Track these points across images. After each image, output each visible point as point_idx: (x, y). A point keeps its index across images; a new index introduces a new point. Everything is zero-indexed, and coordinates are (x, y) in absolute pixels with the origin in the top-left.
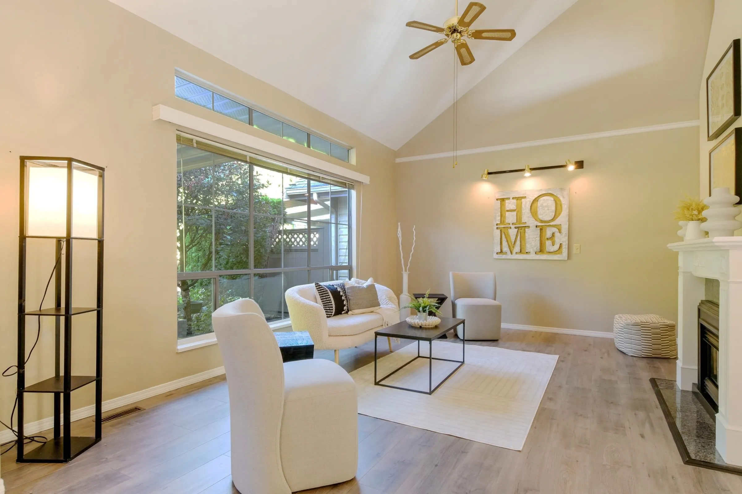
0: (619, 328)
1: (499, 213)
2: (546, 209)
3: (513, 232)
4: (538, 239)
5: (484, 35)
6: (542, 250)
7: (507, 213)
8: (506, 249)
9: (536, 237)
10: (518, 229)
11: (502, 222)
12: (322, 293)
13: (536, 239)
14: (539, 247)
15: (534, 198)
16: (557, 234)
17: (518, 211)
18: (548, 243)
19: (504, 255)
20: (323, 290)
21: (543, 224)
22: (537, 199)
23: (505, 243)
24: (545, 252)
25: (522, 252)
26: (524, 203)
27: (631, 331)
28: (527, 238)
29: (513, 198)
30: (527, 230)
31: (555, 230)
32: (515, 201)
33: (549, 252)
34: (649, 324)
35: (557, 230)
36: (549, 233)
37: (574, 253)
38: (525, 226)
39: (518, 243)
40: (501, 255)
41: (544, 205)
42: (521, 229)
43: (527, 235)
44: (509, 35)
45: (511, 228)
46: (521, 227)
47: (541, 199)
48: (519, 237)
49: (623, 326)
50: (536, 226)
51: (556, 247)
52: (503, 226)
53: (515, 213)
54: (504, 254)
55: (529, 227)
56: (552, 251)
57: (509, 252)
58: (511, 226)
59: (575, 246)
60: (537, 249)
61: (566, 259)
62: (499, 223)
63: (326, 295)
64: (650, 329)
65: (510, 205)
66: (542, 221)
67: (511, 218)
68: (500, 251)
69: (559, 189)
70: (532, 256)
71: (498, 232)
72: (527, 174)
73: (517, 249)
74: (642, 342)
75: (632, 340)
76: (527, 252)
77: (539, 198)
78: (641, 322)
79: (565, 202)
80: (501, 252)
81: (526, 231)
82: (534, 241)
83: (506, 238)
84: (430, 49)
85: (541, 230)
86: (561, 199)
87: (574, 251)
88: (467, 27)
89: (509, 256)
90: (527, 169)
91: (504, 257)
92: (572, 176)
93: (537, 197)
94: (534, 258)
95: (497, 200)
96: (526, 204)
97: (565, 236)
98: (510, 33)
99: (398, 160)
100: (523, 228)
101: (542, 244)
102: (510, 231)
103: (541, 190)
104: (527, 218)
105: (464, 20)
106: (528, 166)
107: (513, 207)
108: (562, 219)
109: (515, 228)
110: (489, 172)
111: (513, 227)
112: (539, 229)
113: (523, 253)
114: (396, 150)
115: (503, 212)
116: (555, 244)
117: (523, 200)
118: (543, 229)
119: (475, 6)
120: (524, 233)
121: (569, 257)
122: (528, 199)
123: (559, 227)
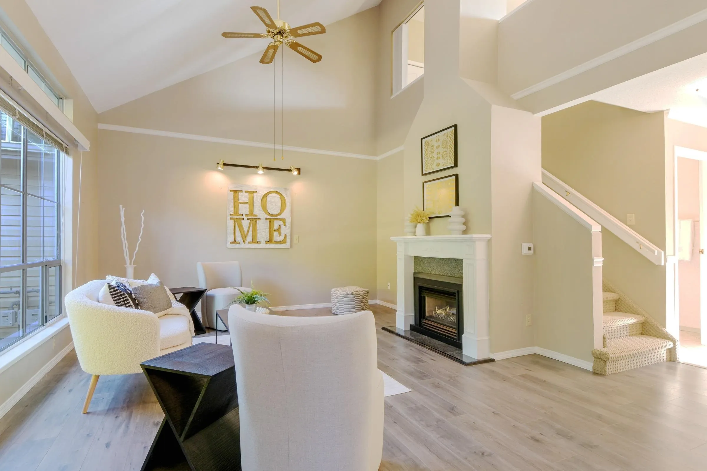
0: (340, 298)
1: (233, 204)
2: (274, 204)
3: (245, 223)
4: (268, 230)
5: (299, 49)
6: (271, 240)
7: (240, 205)
8: (239, 238)
9: (266, 229)
10: (251, 220)
11: (236, 212)
12: (119, 297)
13: (266, 230)
14: (269, 238)
15: (264, 194)
16: (283, 227)
17: (251, 203)
18: (276, 234)
19: (238, 245)
20: (120, 294)
21: (271, 217)
22: (266, 195)
23: (238, 234)
24: (273, 241)
25: (254, 241)
26: (255, 198)
27: (349, 299)
28: (258, 229)
29: (246, 192)
30: (258, 221)
31: (280, 223)
32: (247, 194)
33: (276, 242)
34: (358, 292)
35: (283, 223)
36: (276, 225)
37: (294, 242)
38: (257, 219)
39: (250, 233)
40: (234, 245)
41: (272, 201)
42: (253, 221)
43: (258, 226)
44: (315, 57)
45: (243, 219)
46: (253, 219)
47: (270, 195)
48: (251, 229)
49: (343, 296)
50: (266, 219)
51: (282, 238)
52: (236, 217)
53: (247, 205)
54: (237, 243)
55: (259, 219)
56: (278, 241)
57: (242, 242)
58: (244, 217)
59: (295, 237)
60: (266, 238)
61: (289, 247)
62: (232, 213)
63: (124, 299)
64: (359, 296)
65: (243, 197)
66: (270, 215)
67: (244, 210)
68: (233, 241)
69: (284, 188)
70: (263, 245)
71: (231, 223)
72: (261, 172)
73: (249, 238)
74: (356, 306)
75: (350, 306)
76: (258, 242)
77: (268, 194)
78: (355, 292)
79: (288, 200)
80: (235, 242)
81: (258, 223)
82: (264, 232)
83: (239, 227)
84: (248, 36)
85: (270, 222)
86: (285, 197)
87: (295, 241)
88: (295, 36)
89: (242, 245)
90: (260, 167)
91: (237, 246)
92: (294, 179)
93: (266, 193)
94: (264, 247)
95: (231, 191)
96: (257, 198)
97: (289, 228)
98: (318, 57)
99: (102, 126)
100: (254, 220)
101: (271, 235)
102: (243, 221)
103: (270, 188)
104: (258, 211)
105: (298, 31)
106: (261, 165)
107: (246, 200)
108: (286, 215)
109: (248, 219)
110: (225, 163)
111: (245, 218)
112: (268, 221)
113: (255, 243)
114: (99, 113)
115: (236, 204)
116: (281, 235)
117: (255, 194)
118: (271, 222)
119: (318, 27)
120: (255, 225)
121: (291, 246)
122: (259, 194)
123: (283, 220)
